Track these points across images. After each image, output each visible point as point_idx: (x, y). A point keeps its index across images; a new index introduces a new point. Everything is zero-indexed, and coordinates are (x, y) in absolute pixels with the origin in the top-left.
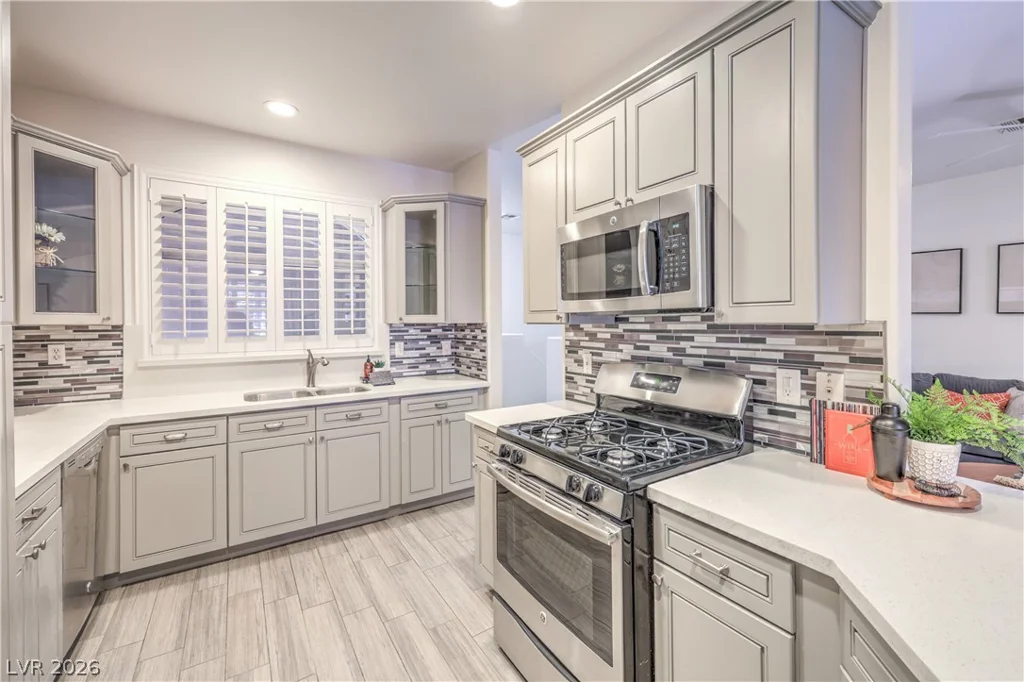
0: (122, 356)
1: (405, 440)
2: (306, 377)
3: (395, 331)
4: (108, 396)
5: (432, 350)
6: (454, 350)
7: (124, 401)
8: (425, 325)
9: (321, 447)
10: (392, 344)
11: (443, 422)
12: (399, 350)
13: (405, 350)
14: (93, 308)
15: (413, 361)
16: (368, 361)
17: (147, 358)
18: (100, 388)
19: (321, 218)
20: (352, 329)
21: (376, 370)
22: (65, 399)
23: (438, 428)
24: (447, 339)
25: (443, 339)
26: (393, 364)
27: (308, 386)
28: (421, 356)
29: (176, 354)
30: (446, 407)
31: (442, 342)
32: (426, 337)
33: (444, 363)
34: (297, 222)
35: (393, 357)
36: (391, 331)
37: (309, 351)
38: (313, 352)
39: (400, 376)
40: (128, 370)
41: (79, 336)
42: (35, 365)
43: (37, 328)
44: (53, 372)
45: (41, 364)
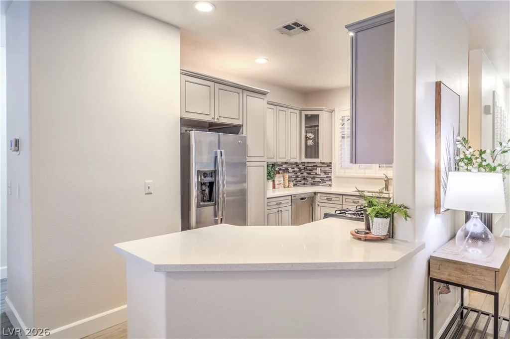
0: (331, 172)
4: (328, 185)
7: (332, 187)
14: (318, 157)
17: (338, 174)
18: (327, 182)
22: (320, 185)
27: (385, 191)
29: (345, 173)
37: (385, 175)
40: (332, 177)
41: (323, 165)
42: (315, 174)
43: (315, 163)
44: (318, 176)
45: (316, 173)
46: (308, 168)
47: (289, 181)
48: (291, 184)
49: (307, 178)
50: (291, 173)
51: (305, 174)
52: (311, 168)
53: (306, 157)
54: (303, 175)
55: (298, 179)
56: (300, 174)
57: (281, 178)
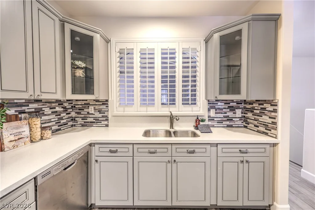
0: (108, 111)
1: (220, 168)
2: (170, 124)
3: (210, 104)
4: (105, 125)
5: (230, 114)
6: (243, 115)
7: (109, 128)
8: (227, 100)
9: (174, 165)
10: (209, 110)
11: (245, 162)
12: (213, 113)
13: (216, 113)
15: (220, 119)
16: (198, 118)
17: (116, 113)
18: (103, 123)
19: (177, 50)
20: (190, 102)
21: (201, 123)
22: (94, 125)
23: (241, 165)
24: (239, 108)
25: (237, 108)
26: (209, 120)
27: (170, 128)
28: (225, 117)
29: (124, 111)
30: (246, 153)
31: (236, 110)
32: (227, 107)
33: (237, 121)
34: (166, 54)
35: (209, 117)
36: (209, 104)
37: (171, 112)
38: (172, 113)
39: (213, 126)
40: (110, 117)
41: (97, 103)
42: (86, 113)
43: (87, 100)
44: (91, 116)
45: (88, 113)
46: (76, 106)
47: (43, 128)
48: (48, 133)
49: (76, 119)
50: (49, 115)
51: (73, 114)
52: (81, 106)
53: (74, 92)
54: (70, 115)
55: (62, 121)
56: (65, 114)
57: (24, 126)
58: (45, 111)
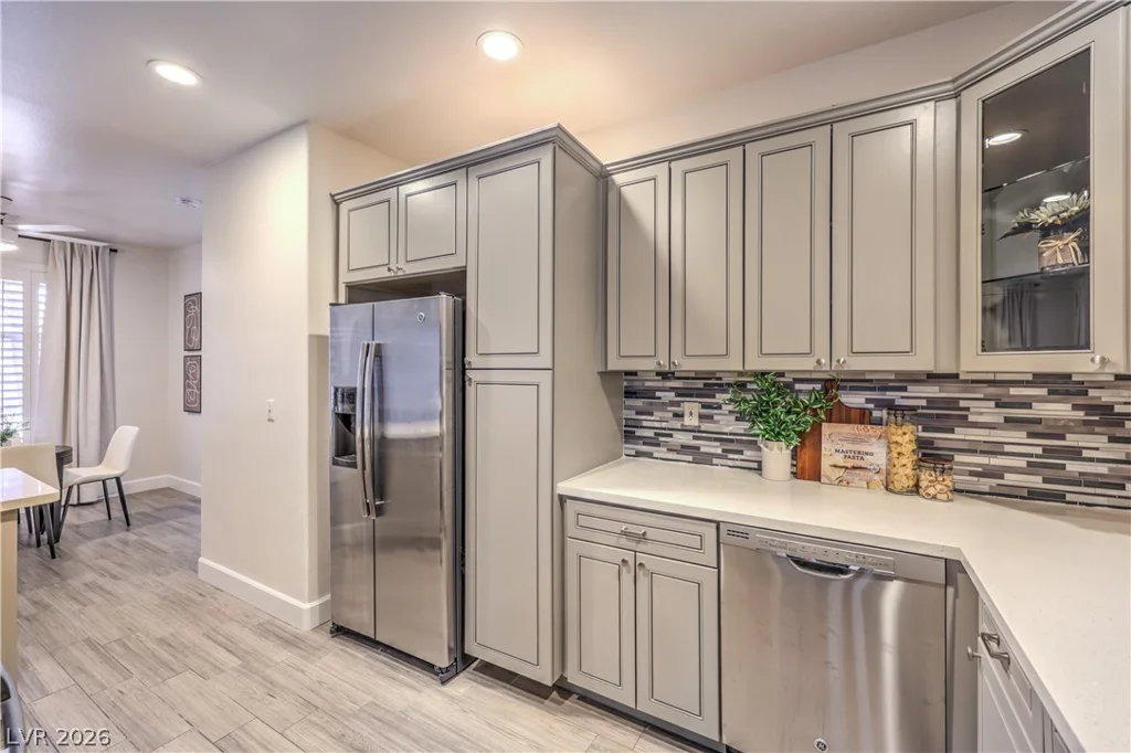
50: (992, 426)
56: (1103, 439)
57: (874, 440)
58: (971, 410)
